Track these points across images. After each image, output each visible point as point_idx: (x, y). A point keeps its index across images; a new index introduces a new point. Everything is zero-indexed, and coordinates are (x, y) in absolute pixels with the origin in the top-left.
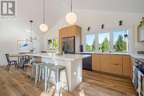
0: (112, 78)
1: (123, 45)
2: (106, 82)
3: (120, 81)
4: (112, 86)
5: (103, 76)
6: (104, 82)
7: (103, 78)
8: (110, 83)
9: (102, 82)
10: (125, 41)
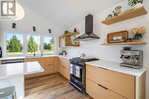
0: (48, 77)
1: (34, 46)
2: (46, 83)
3: (54, 77)
4: (54, 83)
5: (41, 80)
6: (46, 84)
7: (42, 82)
8: (50, 82)
9: (44, 84)
10: (35, 42)
